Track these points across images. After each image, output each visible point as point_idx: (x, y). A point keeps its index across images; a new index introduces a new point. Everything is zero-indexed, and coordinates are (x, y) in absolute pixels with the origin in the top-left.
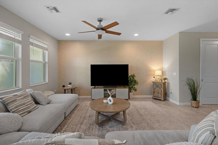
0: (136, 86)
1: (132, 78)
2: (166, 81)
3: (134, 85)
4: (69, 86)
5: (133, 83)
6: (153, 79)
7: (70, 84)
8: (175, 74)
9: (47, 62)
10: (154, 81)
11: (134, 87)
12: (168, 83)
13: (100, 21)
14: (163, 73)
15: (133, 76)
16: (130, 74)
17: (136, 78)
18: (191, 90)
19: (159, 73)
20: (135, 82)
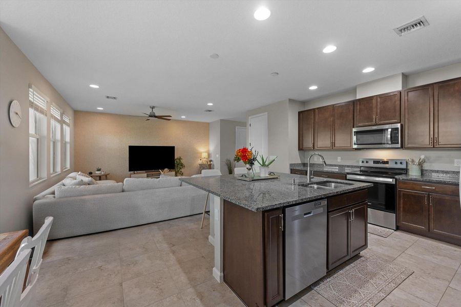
0: (182, 170)
1: (178, 161)
2: (212, 163)
3: (181, 168)
4: (97, 172)
5: (179, 166)
6: (200, 162)
7: (99, 170)
8: (217, 156)
9: (68, 143)
10: (200, 163)
11: (180, 170)
12: (213, 165)
13: (153, 108)
14: (209, 155)
15: (180, 159)
16: (176, 157)
17: (182, 161)
18: (229, 170)
19: (205, 155)
20: (182, 166)
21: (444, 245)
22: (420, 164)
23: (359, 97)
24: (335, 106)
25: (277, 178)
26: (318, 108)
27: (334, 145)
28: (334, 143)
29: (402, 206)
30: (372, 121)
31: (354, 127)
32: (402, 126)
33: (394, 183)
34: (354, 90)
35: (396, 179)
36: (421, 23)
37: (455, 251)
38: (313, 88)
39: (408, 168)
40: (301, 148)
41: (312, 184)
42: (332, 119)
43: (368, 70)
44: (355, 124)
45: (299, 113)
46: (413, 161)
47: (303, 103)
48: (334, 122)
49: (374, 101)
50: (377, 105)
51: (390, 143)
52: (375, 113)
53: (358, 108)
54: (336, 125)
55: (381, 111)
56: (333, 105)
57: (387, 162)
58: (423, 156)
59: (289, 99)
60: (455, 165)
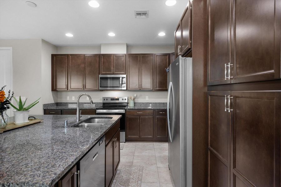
21: (146, 143)
22: (134, 100)
23: (102, 53)
24: (86, 55)
25: (40, 122)
26: (71, 55)
27: (85, 87)
28: (85, 85)
29: (128, 126)
30: (111, 71)
31: (99, 74)
33: (124, 112)
34: (99, 47)
35: (125, 110)
36: (145, 14)
37: (150, 145)
38: (69, 35)
39: (129, 102)
40: (54, 89)
41: (81, 122)
42: (83, 66)
43: (112, 34)
44: (100, 72)
45: (53, 56)
47: (56, 47)
48: (84, 68)
49: (112, 58)
50: (113, 61)
52: (112, 66)
53: (102, 60)
54: (86, 71)
55: (116, 65)
56: (84, 55)
57: (118, 99)
58: (135, 95)
59: (42, 39)
60: (146, 99)
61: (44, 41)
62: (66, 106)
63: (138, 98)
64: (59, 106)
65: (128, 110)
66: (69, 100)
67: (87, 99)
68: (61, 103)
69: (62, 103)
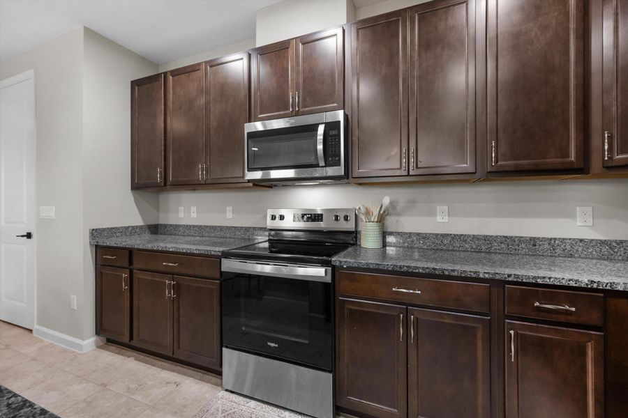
22: (381, 219)
27: (208, 172)
28: (208, 166)
30: (286, 106)
32: (346, 117)
33: (329, 279)
35: (334, 268)
39: (360, 229)
44: (253, 115)
46: (368, 213)
49: (291, 52)
50: (297, 63)
51: (322, 163)
52: (292, 84)
56: (205, 64)
58: (386, 201)
59: (86, 28)
60: (439, 219)
61: (93, 36)
62: (175, 235)
63: (399, 215)
64: (161, 234)
65: (349, 268)
66: (183, 216)
67: (228, 217)
68: (165, 226)
69: (167, 225)
